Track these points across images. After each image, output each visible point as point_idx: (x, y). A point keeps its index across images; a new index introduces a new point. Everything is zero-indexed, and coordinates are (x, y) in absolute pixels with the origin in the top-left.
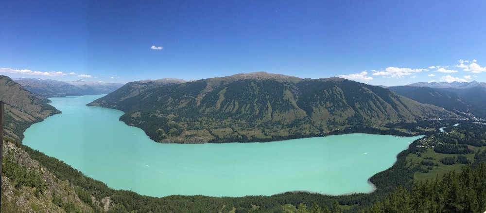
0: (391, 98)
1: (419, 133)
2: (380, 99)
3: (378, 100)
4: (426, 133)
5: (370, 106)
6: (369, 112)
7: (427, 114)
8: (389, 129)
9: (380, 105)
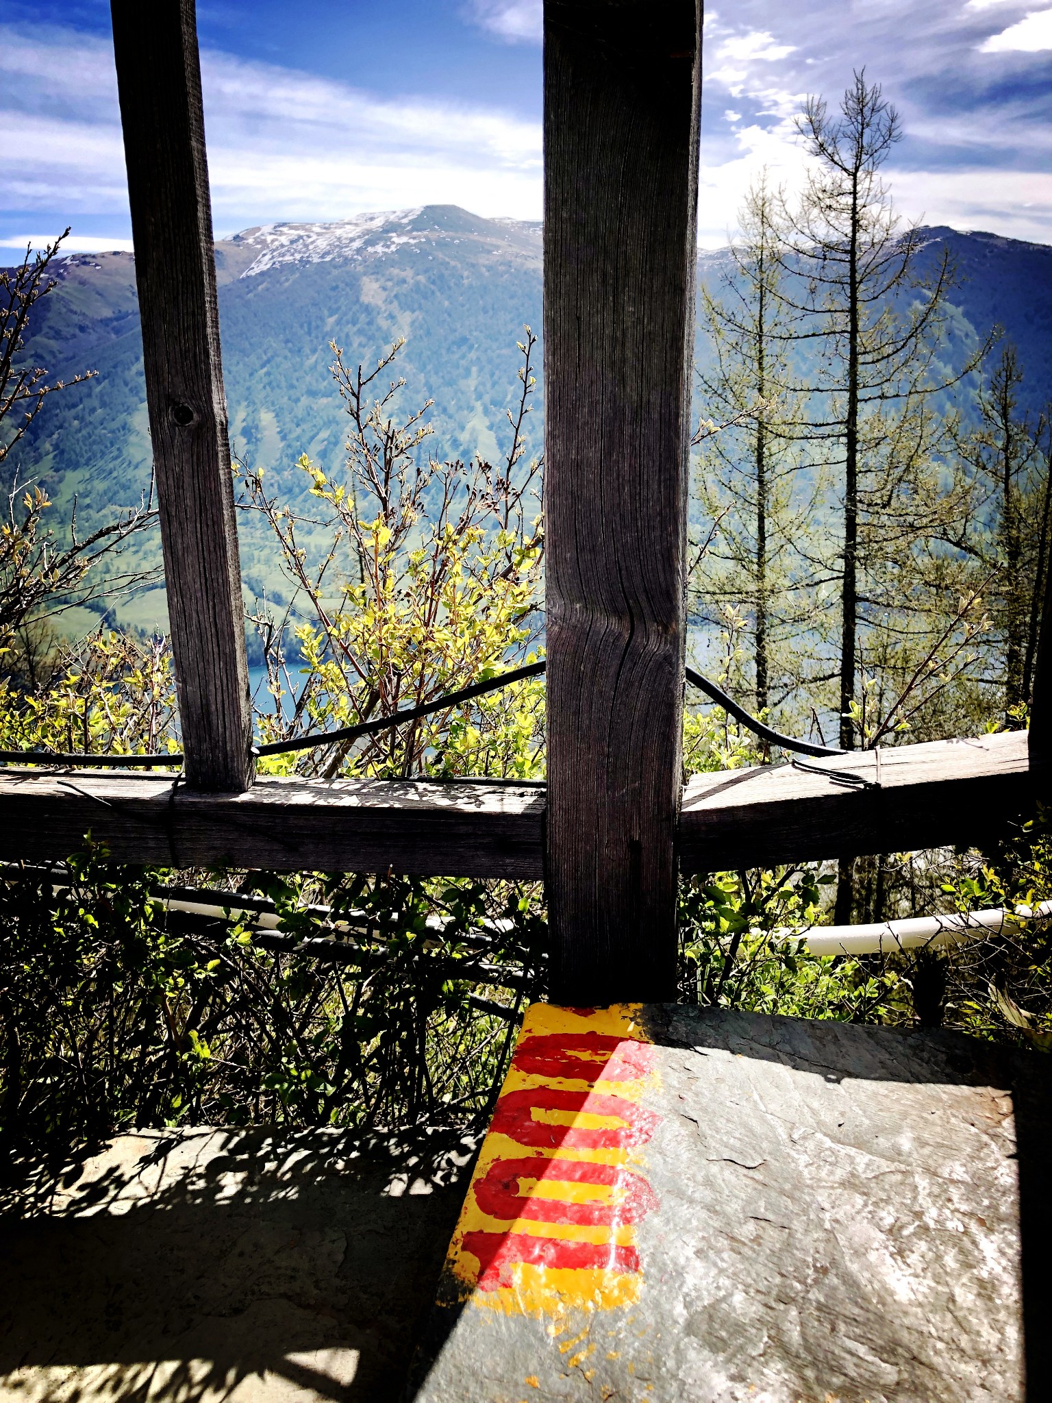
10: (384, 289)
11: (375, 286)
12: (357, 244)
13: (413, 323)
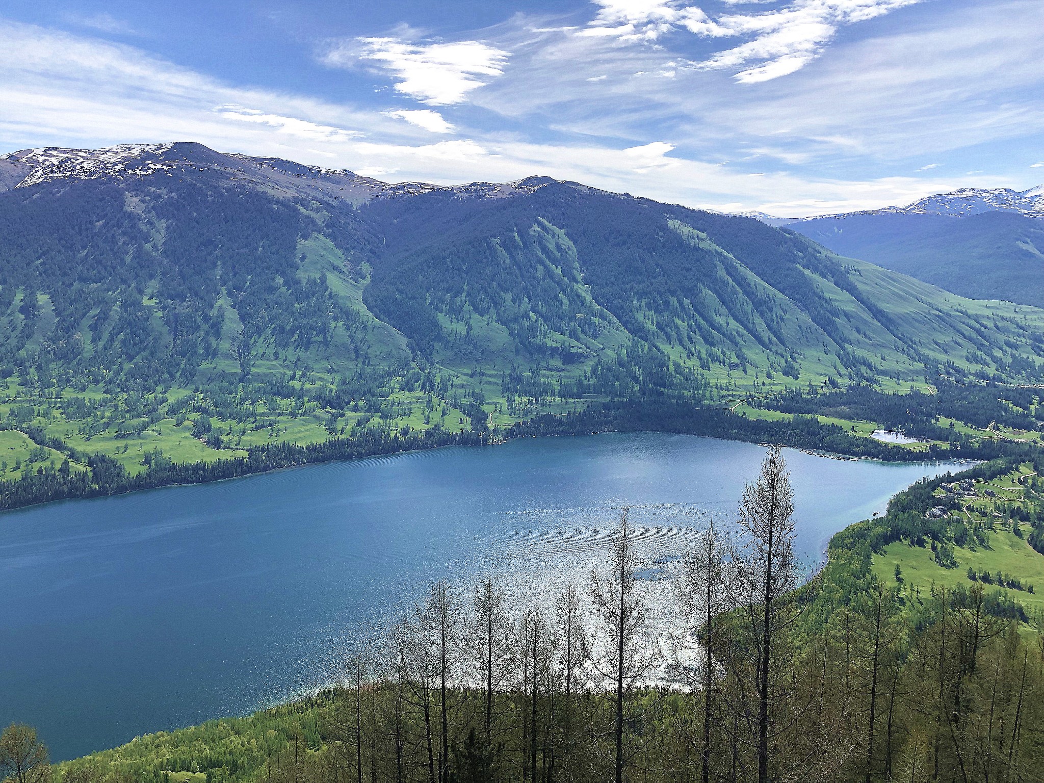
0: (807, 272)
1: (945, 446)
2: (752, 277)
3: (741, 282)
4: (987, 451)
5: (700, 309)
6: (698, 337)
7: (998, 353)
8: (790, 417)
9: (749, 307)
10: (144, 202)
11: (137, 199)
12: (118, 167)
13: (168, 228)
